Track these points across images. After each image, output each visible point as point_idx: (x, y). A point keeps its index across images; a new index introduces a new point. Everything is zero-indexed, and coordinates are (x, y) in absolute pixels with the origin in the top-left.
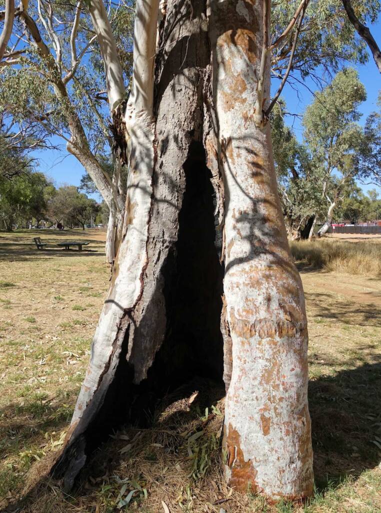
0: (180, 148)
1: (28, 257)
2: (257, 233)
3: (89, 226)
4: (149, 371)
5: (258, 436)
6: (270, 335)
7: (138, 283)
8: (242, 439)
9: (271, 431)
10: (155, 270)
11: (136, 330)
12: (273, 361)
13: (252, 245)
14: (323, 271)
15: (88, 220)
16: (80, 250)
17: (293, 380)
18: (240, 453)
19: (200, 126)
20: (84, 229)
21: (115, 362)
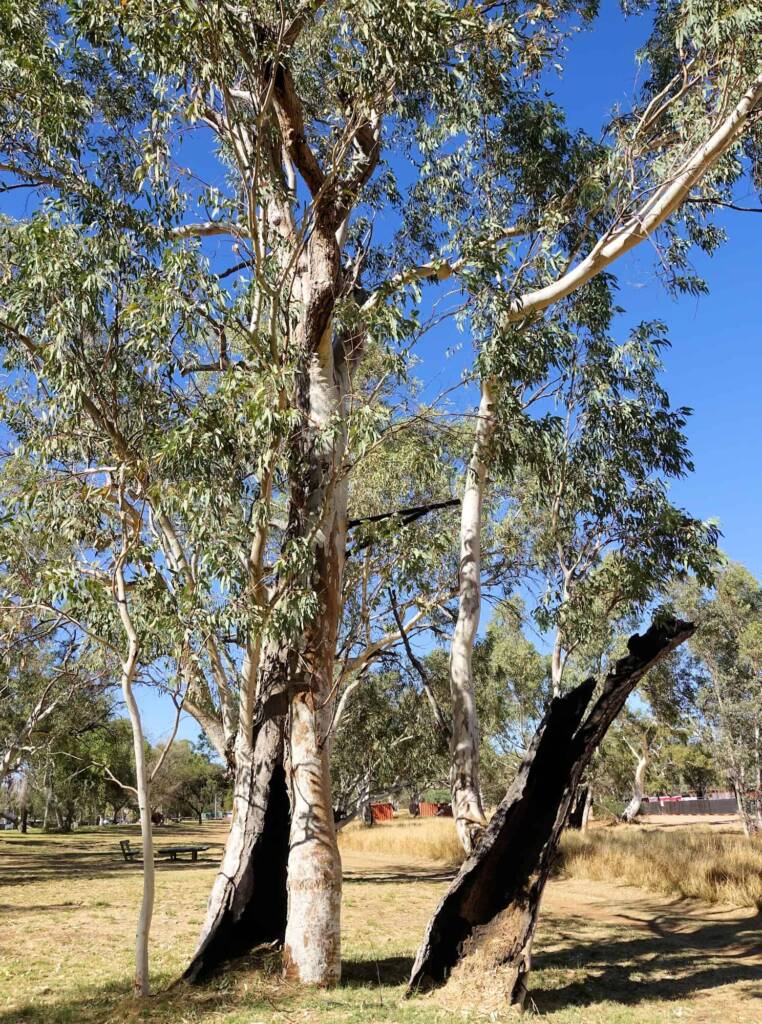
0: (268, 770)
1: (113, 873)
2: (311, 826)
3: (211, 816)
4: (243, 915)
5: (302, 949)
6: (311, 888)
7: (238, 861)
8: (293, 951)
9: (309, 944)
10: (248, 852)
11: (236, 891)
12: (312, 903)
13: (306, 833)
14: (561, 877)
15: (209, 803)
16: (195, 859)
17: (325, 915)
18: (291, 959)
19: (282, 755)
20: (200, 823)
21: (222, 911)
